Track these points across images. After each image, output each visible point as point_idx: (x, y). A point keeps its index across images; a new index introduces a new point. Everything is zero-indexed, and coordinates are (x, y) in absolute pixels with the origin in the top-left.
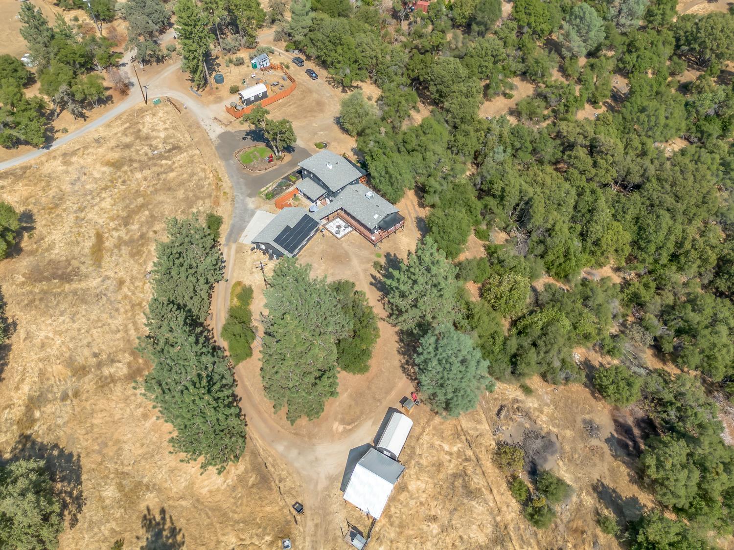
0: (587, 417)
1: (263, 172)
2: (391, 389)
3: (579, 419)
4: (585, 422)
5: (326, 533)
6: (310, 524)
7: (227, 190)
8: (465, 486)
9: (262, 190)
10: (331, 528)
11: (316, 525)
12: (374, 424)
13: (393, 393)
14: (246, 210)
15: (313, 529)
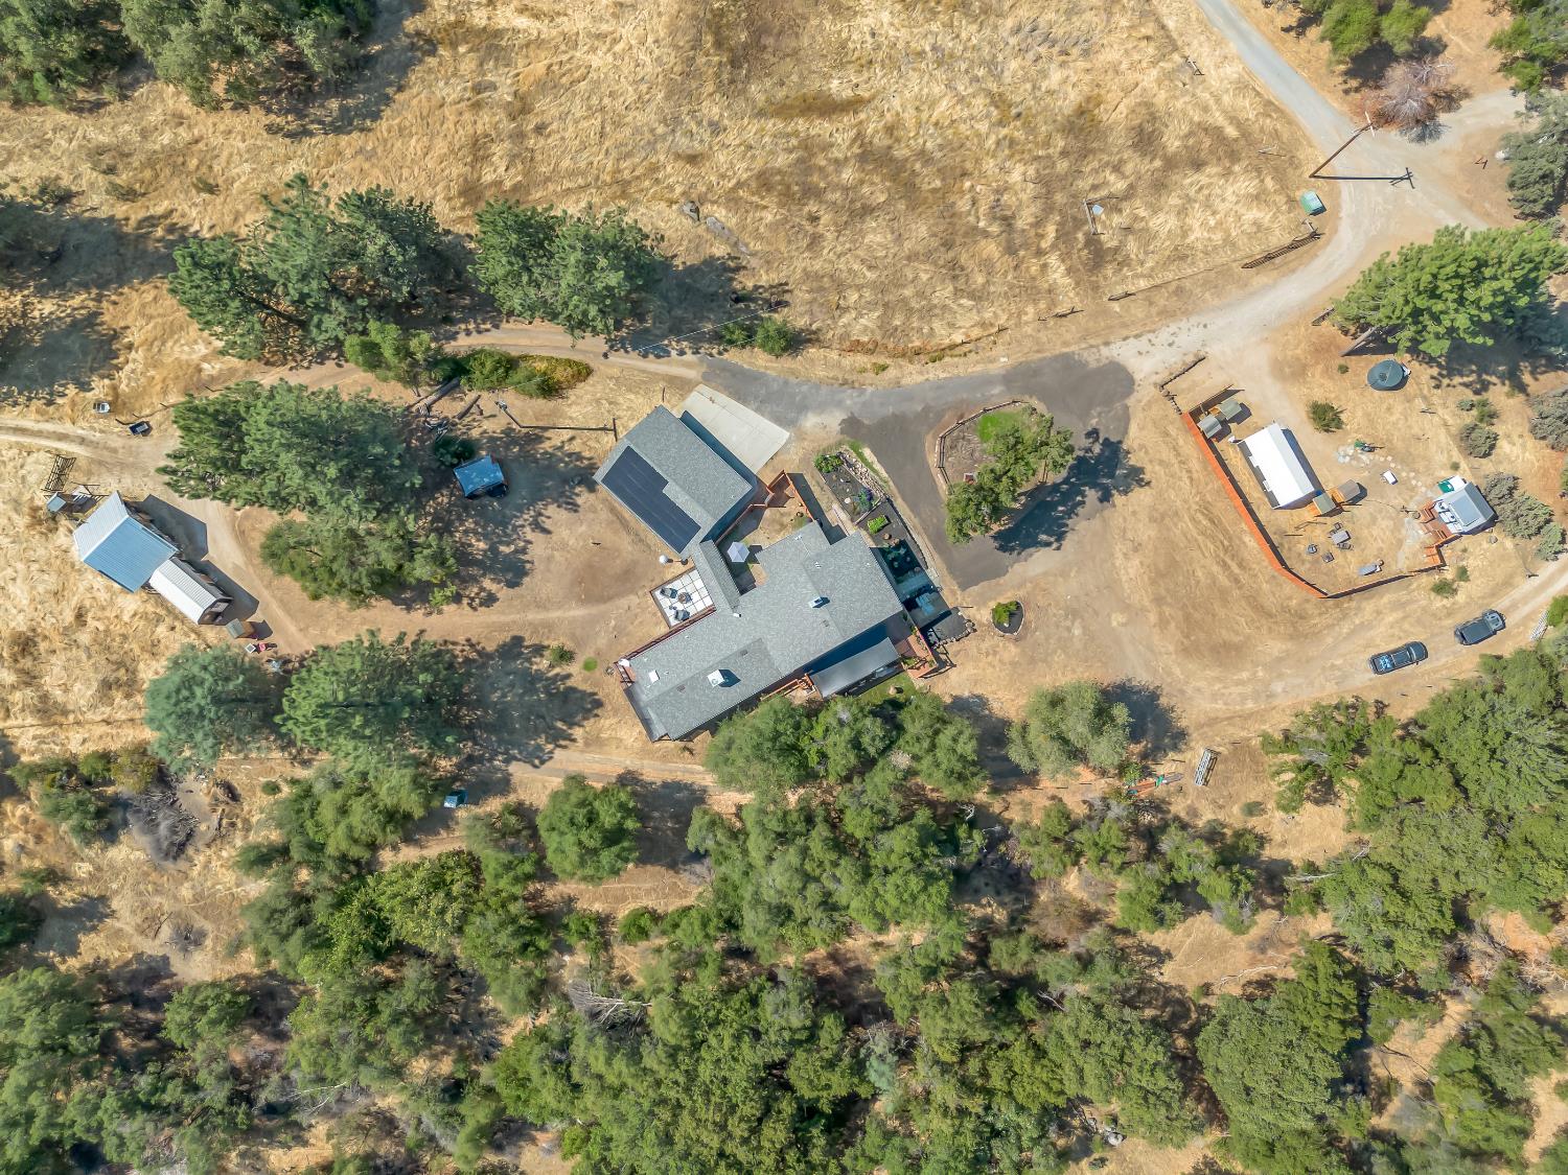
0: (208, 942)
1: (933, 459)
2: (288, 612)
3: (208, 926)
4: (203, 934)
5: (100, 463)
6: (116, 442)
7: (892, 373)
8: (118, 683)
9: (867, 452)
10: (103, 470)
11: (115, 451)
12: (236, 567)
13: (279, 613)
14: (803, 408)
15: (113, 445)
